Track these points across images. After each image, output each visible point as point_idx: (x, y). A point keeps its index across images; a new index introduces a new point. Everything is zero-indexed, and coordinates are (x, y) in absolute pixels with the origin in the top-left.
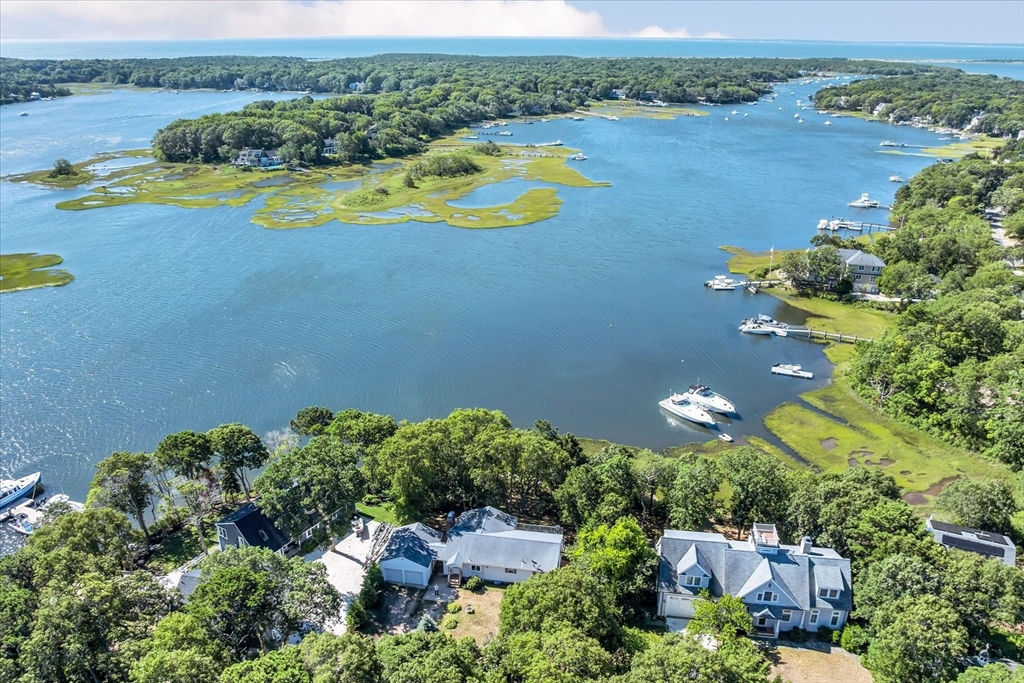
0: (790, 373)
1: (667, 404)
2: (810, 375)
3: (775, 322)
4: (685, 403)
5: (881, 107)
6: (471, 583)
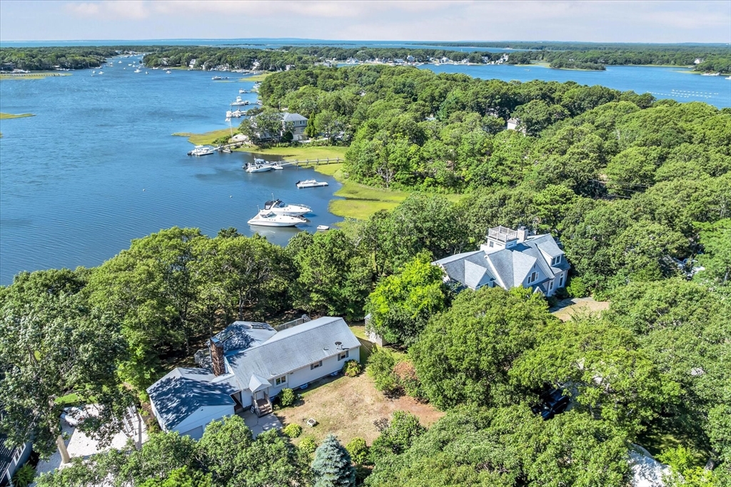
0: (312, 185)
1: (249, 222)
3: (267, 162)
4: (272, 215)
5: (194, 62)
6: (288, 396)
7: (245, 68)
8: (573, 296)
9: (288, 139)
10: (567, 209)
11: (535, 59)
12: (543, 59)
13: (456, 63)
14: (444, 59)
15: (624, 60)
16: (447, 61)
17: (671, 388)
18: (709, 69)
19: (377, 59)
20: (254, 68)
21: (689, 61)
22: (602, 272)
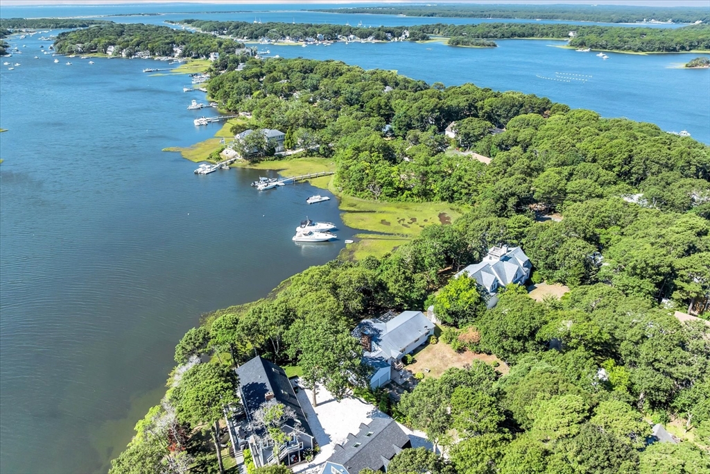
0: (318, 200)
2: (327, 198)
4: (311, 233)
5: (111, 49)
6: (409, 358)
7: (167, 55)
8: (535, 283)
9: (271, 153)
10: (528, 231)
11: (432, 33)
12: (439, 33)
13: (363, 41)
14: (352, 36)
15: (511, 34)
16: (354, 38)
17: (606, 336)
18: (582, 44)
19: (288, 38)
20: (176, 55)
21: (564, 33)
22: (551, 268)
